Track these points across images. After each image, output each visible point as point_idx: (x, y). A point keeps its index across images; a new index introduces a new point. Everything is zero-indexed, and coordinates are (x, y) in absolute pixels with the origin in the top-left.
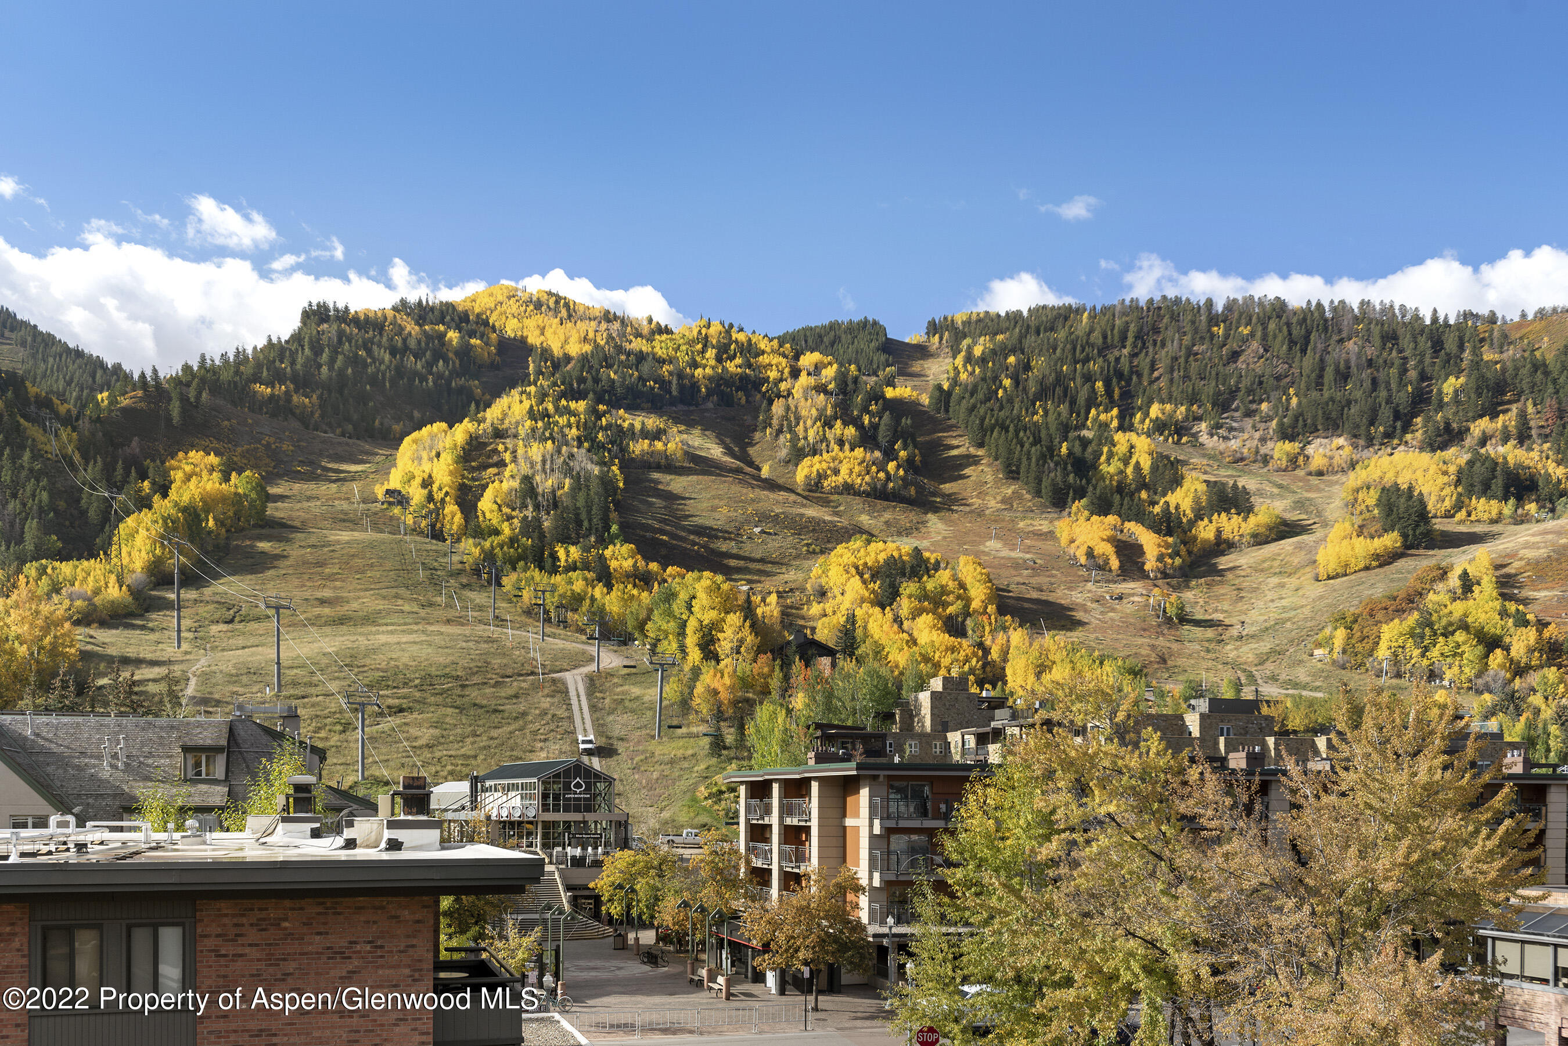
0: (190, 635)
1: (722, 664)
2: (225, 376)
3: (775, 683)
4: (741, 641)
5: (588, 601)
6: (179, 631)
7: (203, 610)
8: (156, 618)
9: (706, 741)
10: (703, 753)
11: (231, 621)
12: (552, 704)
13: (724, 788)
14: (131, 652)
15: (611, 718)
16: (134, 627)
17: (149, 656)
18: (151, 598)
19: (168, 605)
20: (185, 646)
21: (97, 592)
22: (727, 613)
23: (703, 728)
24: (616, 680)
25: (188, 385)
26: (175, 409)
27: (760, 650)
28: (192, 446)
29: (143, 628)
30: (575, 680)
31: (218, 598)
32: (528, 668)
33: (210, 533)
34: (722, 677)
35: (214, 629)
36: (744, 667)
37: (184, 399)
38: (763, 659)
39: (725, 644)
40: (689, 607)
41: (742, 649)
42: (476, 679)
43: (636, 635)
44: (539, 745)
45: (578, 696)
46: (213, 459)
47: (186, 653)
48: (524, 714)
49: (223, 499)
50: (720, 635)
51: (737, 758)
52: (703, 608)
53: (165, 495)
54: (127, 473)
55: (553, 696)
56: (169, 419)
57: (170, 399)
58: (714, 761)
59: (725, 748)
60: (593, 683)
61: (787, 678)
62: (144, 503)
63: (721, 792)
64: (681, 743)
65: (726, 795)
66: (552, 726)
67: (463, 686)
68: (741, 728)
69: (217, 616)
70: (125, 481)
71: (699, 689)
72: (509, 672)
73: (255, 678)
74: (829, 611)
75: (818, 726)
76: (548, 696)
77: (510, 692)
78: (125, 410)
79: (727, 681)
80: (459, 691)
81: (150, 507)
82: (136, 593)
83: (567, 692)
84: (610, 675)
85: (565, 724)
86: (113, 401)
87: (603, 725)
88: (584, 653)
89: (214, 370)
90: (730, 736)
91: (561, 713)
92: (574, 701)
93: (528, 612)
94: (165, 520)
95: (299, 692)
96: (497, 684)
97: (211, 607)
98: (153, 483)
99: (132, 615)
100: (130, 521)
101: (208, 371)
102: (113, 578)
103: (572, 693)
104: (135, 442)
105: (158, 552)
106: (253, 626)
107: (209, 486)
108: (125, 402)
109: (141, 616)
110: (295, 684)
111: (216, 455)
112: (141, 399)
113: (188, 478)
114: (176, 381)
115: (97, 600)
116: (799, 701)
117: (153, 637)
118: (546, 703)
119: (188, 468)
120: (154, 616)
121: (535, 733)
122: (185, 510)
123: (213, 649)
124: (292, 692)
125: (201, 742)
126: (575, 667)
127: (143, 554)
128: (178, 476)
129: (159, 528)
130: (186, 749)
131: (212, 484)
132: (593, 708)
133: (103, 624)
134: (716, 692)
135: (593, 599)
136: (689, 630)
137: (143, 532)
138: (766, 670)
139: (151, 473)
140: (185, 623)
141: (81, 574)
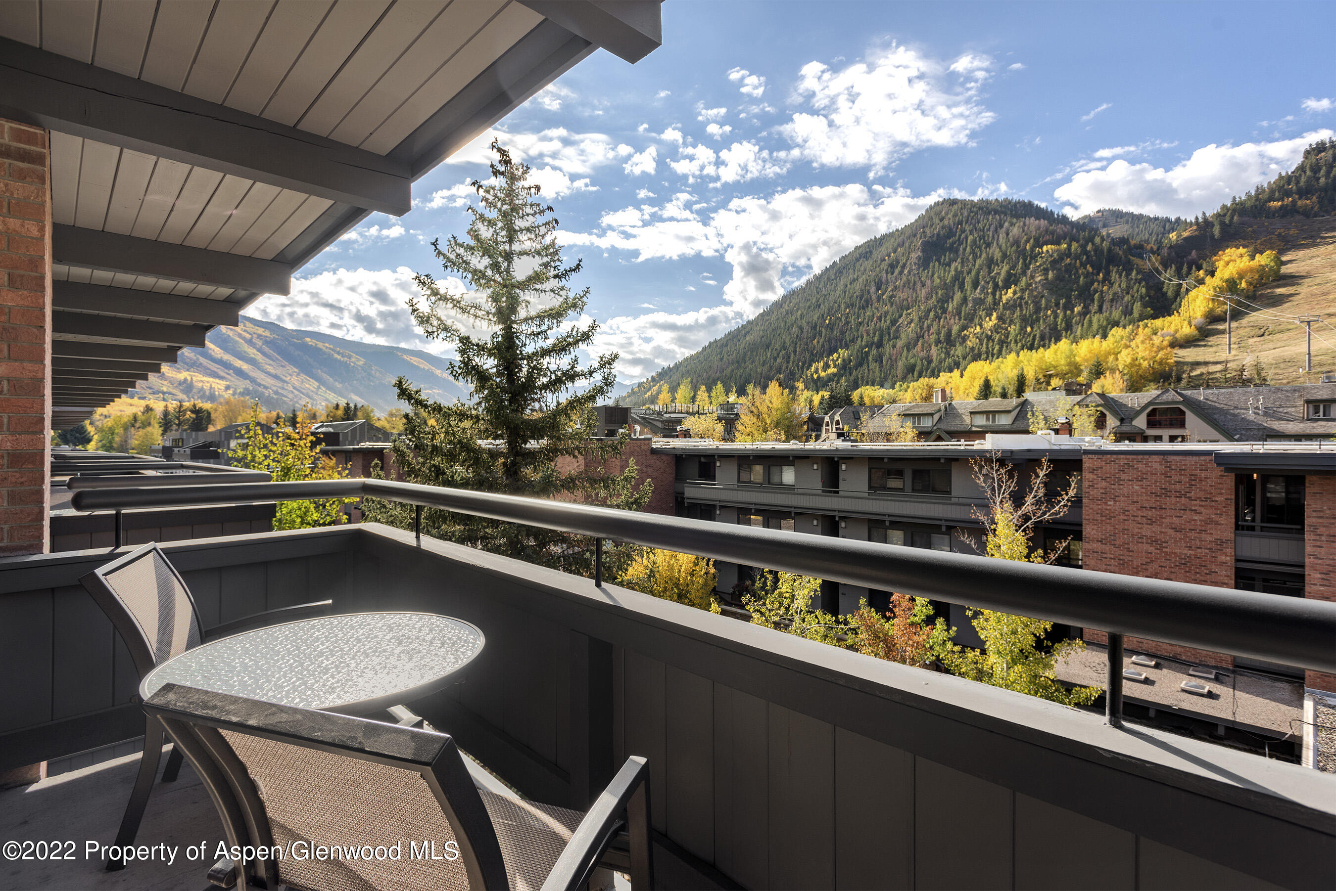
0: (1236, 346)
2: (1249, 204)
6: (1230, 345)
7: (1242, 332)
8: (1212, 340)
11: (1263, 335)
14: (1200, 359)
16: (1199, 346)
17: (1212, 360)
18: (1208, 330)
19: (1223, 332)
20: (1233, 352)
21: (1176, 331)
25: (1225, 215)
26: (1216, 231)
28: (1227, 247)
29: (1205, 346)
31: (1252, 324)
33: (1243, 290)
35: (1251, 341)
37: (1222, 224)
46: (1242, 250)
47: (1235, 356)
49: (1251, 270)
53: (1213, 275)
54: (1190, 269)
56: (1213, 236)
57: (1213, 225)
62: (1201, 282)
69: (1252, 334)
70: (1189, 273)
78: (1185, 239)
81: (1204, 283)
82: (1200, 329)
86: (1179, 236)
89: (1242, 203)
94: (1215, 289)
95: (1327, 369)
97: (1247, 330)
98: (1206, 271)
99: (1198, 340)
100: (1193, 293)
101: (1237, 204)
102: (1186, 323)
104: (1194, 253)
105: (1211, 306)
106: (1278, 335)
107: (1242, 265)
108: (1185, 234)
109: (1203, 340)
110: (1321, 365)
111: (1244, 247)
112: (1196, 230)
113: (1228, 263)
114: (1218, 215)
115: (1178, 335)
117: (1211, 350)
119: (1227, 259)
120: (1211, 339)
122: (1227, 281)
123: (1252, 352)
127: (1202, 308)
128: (1220, 264)
129: (1212, 292)
131: (1244, 263)
133: (1182, 346)
137: (1201, 297)
139: (1204, 267)
140: (1233, 340)
141: (1167, 324)
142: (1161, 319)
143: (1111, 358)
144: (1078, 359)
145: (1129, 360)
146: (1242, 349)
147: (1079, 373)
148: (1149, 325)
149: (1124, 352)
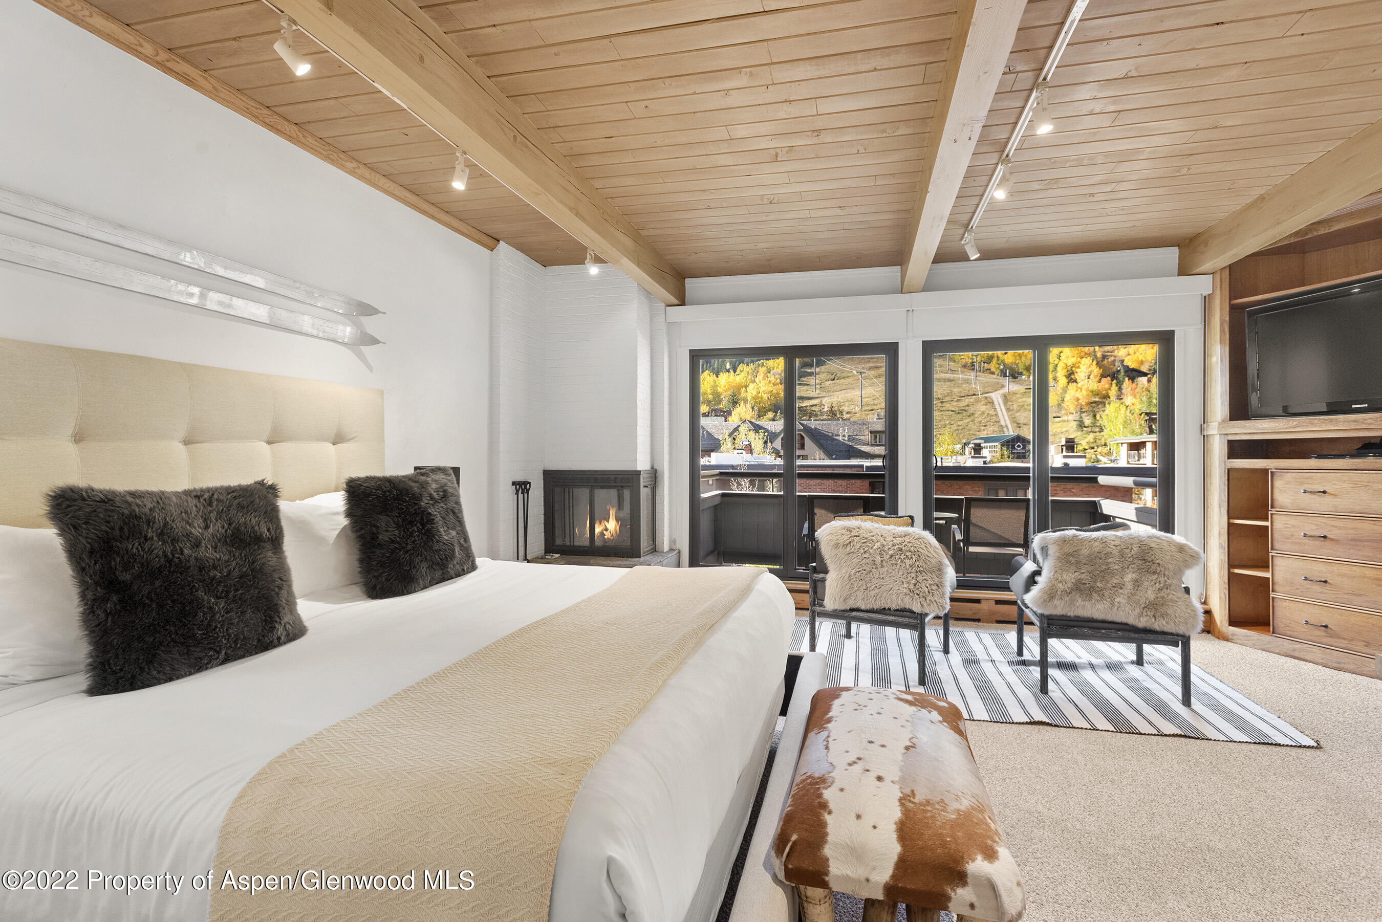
0: (819, 386)
1: (1079, 385)
3: (1113, 392)
4: (1091, 372)
5: (996, 358)
6: (815, 385)
7: (822, 376)
9: (1076, 423)
10: (1072, 430)
11: (834, 379)
12: (987, 409)
13: (1087, 448)
15: (1018, 414)
19: (811, 374)
20: (818, 391)
22: (1082, 358)
23: (1071, 417)
24: (1018, 396)
27: (1103, 376)
30: (996, 397)
31: (828, 370)
32: (972, 393)
34: (1081, 390)
35: (828, 383)
36: (1093, 385)
38: (1104, 380)
39: (1080, 375)
40: (1059, 357)
41: (1091, 377)
42: (947, 399)
43: (1024, 373)
44: (983, 428)
45: (999, 404)
47: (819, 394)
48: (973, 414)
50: (1077, 370)
51: (1093, 432)
52: (1067, 357)
55: (986, 405)
58: (1080, 433)
59: (1085, 427)
60: (1006, 398)
61: (1120, 389)
63: (1085, 449)
64: (1059, 425)
65: (1089, 451)
66: (988, 419)
67: (942, 402)
68: (1095, 416)
69: (828, 378)
71: (1068, 397)
72: (963, 395)
73: (851, 403)
74: (1132, 352)
75: (1147, 414)
76: (984, 405)
77: (965, 404)
79: (1084, 392)
80: (940, 405)
83: (993, 403)
84: (1015, 393)
85: (994, 418)
87: (1014, 418)
88: (998, 383)
90: (1088, 421)
91: (992, 412)
92: (997, 407)
93: (965, 366)
95: (870, 408)
96: (958, 401)
97: (825, 374)
103: (996, 403)
106: (843, 381)
110: (867, 405)
116: (1129, 400)
118: (983, 408)
121: (980, 422)
124: (867, 408)
125: (877, 430)
126: (996, 391)
130: (872, 432)
132: (1008, 410)
134: (1078, 399)
135: (998, 357)
136: (1059, 369)
138: (1107, 386)
140: (817, 381)
141: (776, 365)
142: (772, 361)
143: (743, 390)
144: (720, 390)
145: (755, 393)
146: (823, 389)
147: (720, 402)
148: (765, 364)
149: (751, 386)
